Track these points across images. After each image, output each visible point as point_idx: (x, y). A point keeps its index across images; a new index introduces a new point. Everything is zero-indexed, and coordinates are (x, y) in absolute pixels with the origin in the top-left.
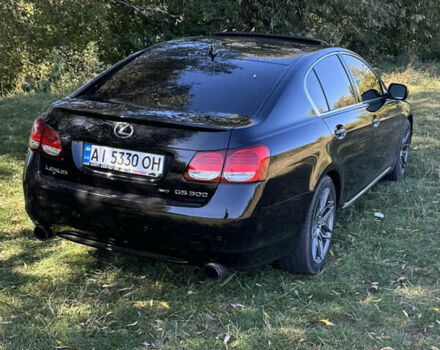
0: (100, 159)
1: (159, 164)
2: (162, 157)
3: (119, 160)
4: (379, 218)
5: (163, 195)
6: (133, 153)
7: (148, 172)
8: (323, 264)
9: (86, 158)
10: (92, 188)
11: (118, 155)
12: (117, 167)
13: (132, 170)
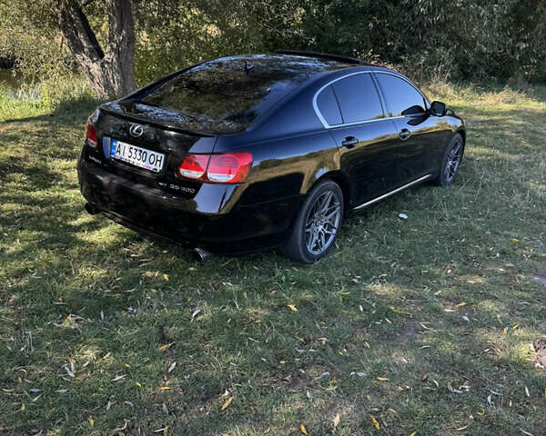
0: (122, 152)
1: (160, 161)
2: (163, 156)
3: (134, 155)
4: (402, 219)
5: (161, 187)
6: (144, 150)
7: (152, 167)
8: (322, 255)
9: (113, 151)
10: (114, 176)
11: (133, 151)
12: (132, 161)
13: (141, 164)
